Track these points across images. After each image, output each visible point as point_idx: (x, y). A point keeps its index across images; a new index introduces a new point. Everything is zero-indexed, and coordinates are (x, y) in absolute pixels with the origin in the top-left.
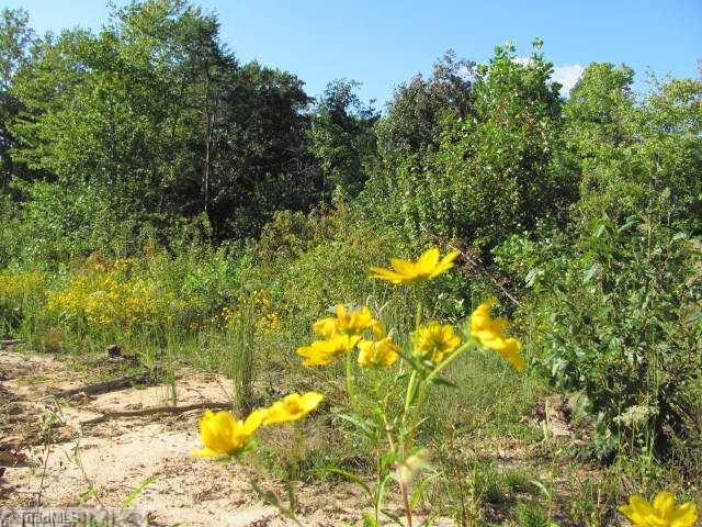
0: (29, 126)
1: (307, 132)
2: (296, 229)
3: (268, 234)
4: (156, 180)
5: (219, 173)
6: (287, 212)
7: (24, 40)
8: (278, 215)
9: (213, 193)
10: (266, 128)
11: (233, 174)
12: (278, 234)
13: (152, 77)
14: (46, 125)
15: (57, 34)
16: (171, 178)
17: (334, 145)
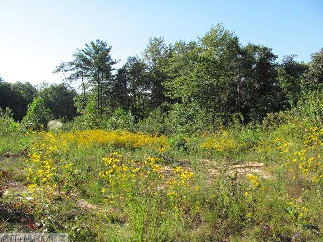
0: (169, 83)
1: (277, 78)
2: (275, 119)
3: (265, 121)
4: (219, 100)
5: (243, 96)
6: (272, 113)
7: (161, 48)
8: (269, 115)
9: (242, 104)
10: (260, 77)
11: (249, 97)
12: (269, 121)
13: (215, 62)
14: (176, 82)
15: (173, 44)
16: (225, 99)
17: (288, 82)
